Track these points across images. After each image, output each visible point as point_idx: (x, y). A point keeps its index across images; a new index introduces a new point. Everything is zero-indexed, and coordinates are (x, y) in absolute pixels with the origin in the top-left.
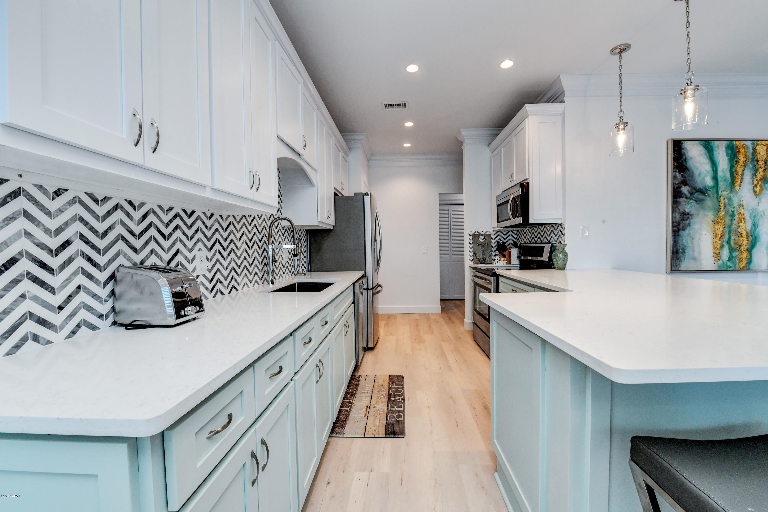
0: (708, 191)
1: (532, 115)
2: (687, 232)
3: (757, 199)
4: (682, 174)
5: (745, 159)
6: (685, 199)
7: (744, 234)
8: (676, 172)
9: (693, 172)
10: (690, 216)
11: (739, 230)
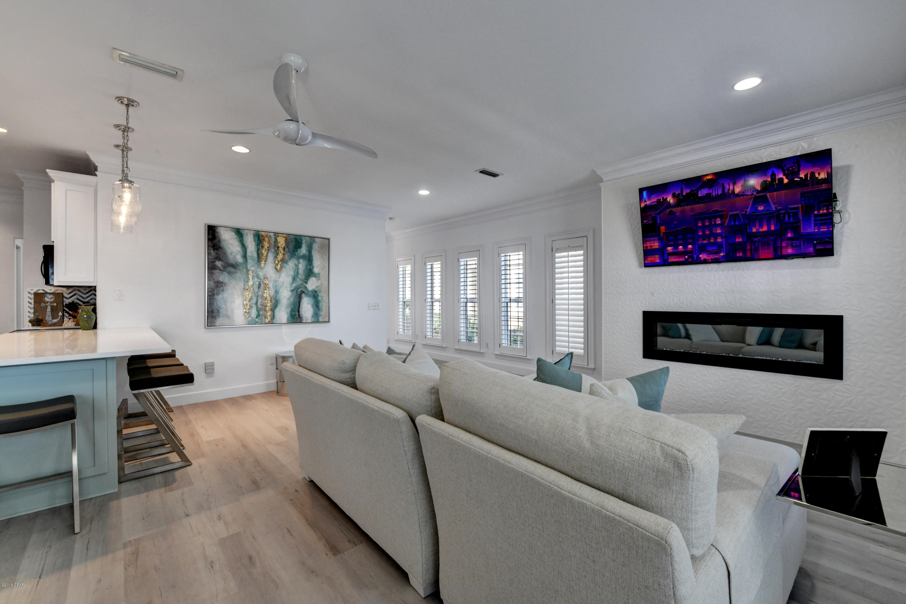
0: (239, 266)
1: (58, 181)
2: (220, 296)
3: (278, 274)
4: (216, 251)
5: (269, 245)
6: (219, 271)
7: (269, 298)
8: (210, 250)
9: (226, 251)
10: (223, 285)
11: (265, 295)
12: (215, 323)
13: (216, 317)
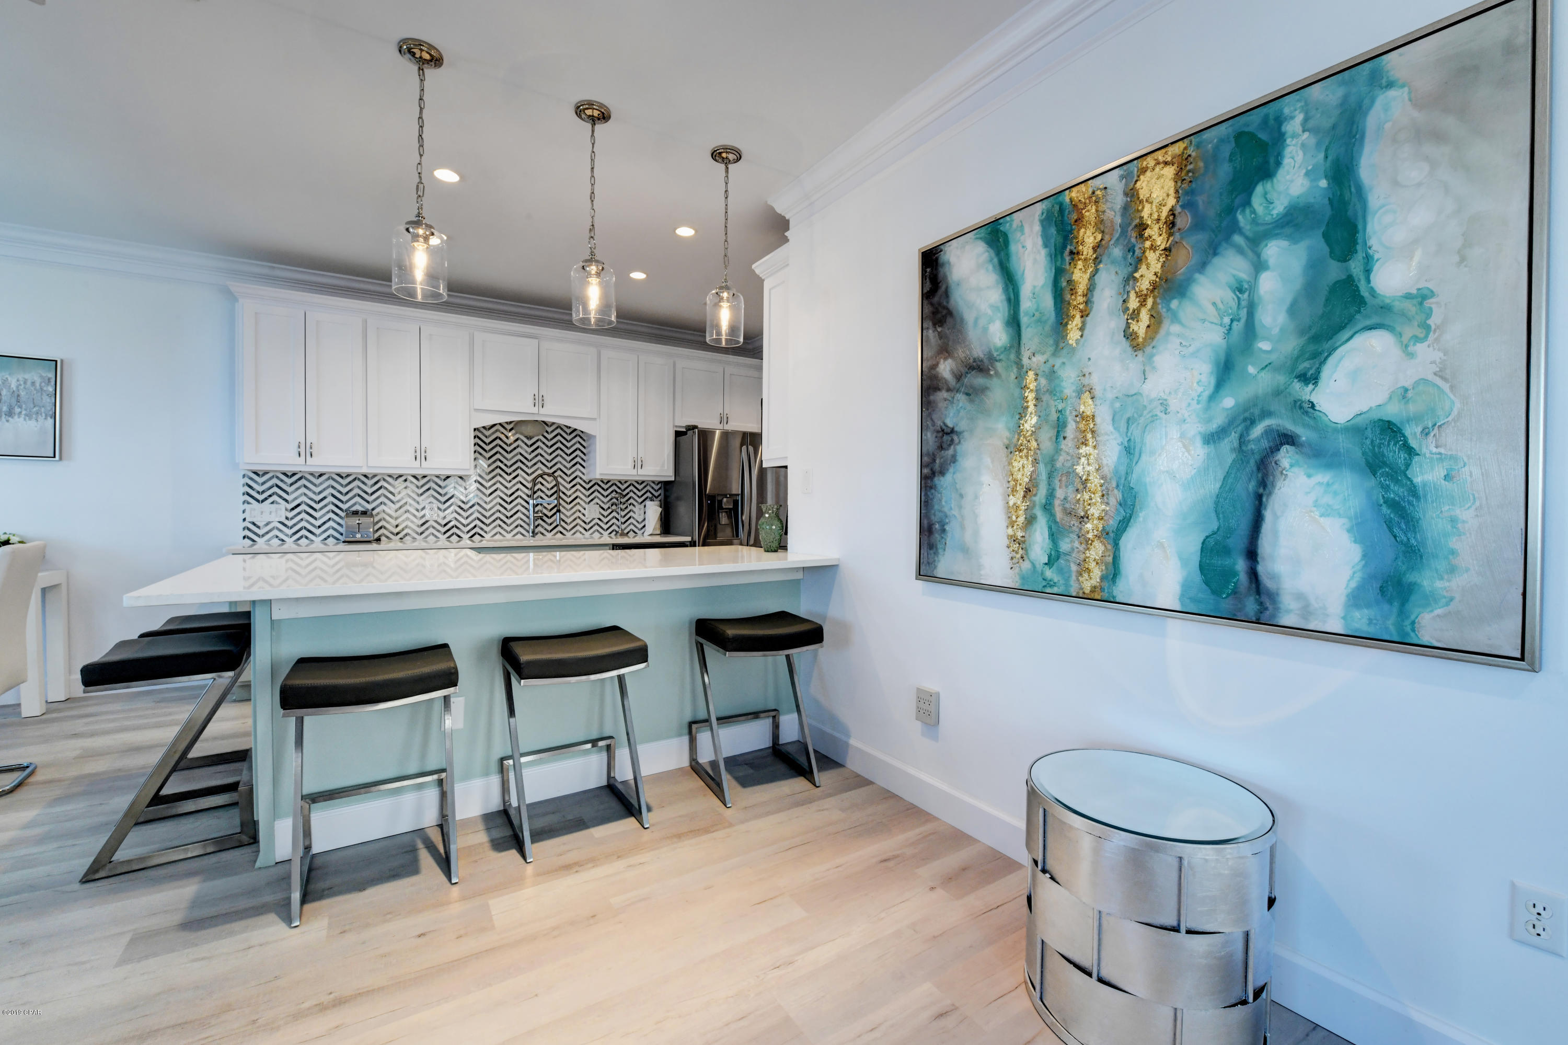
0: (997, 361)
2: (948, 477)
3: (1140, 357)
4: (939, 329)
5: (1099, 237)
6: (946, 395)
8: (927, 328)
9: (962, 320)
10: (955, 438)
11: (1079, 469)
12: (935, 567)
13: (937, 549)
